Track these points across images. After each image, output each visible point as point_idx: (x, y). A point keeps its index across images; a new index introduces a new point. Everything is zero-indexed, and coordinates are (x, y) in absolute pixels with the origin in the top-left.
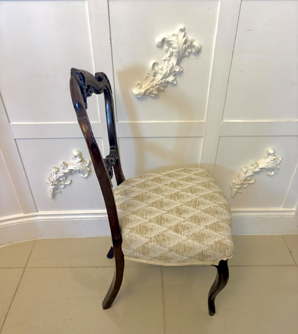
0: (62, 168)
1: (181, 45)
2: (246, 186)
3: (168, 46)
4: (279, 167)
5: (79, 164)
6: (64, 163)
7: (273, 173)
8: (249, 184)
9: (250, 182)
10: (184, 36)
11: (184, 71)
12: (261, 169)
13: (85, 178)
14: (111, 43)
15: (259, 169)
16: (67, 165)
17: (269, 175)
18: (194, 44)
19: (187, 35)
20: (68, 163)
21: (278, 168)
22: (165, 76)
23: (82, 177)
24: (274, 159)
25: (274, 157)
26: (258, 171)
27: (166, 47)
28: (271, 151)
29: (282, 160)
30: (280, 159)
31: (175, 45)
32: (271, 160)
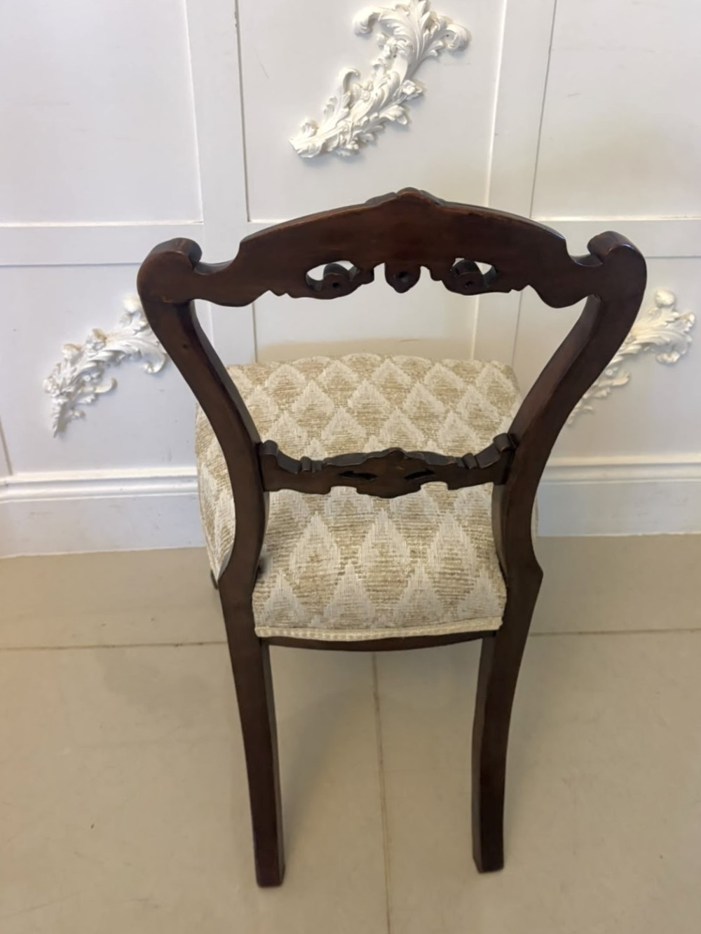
0: (89, 346)
1: (418, 30)
2: (604, 393)
3: (383, 34)
4: (689, 339)
5: (139, 335)
6: (98, 334)
7: (675, 357)
8: (612, 387)
9: (616, 382)
10: (425, 11)
11: (426, 94)
12: (645, 345)
13: (154, 374)
14: (237, 25)
15: (639, 347)
16: (105, 339)
17: (664, 363)
18: (450, 28)
19: (432, 9)
20: (106, 332)
21: (689, 344)
22: (377, 107)
23: (146, 372)
24: (677, 319)
25: (676, 314)
26: (634, 352)
27: (378, 35)
28: (666, 298)
29: (695, 320)
30: (692, 318)
31: (401, 30)
32: (669, 322)
